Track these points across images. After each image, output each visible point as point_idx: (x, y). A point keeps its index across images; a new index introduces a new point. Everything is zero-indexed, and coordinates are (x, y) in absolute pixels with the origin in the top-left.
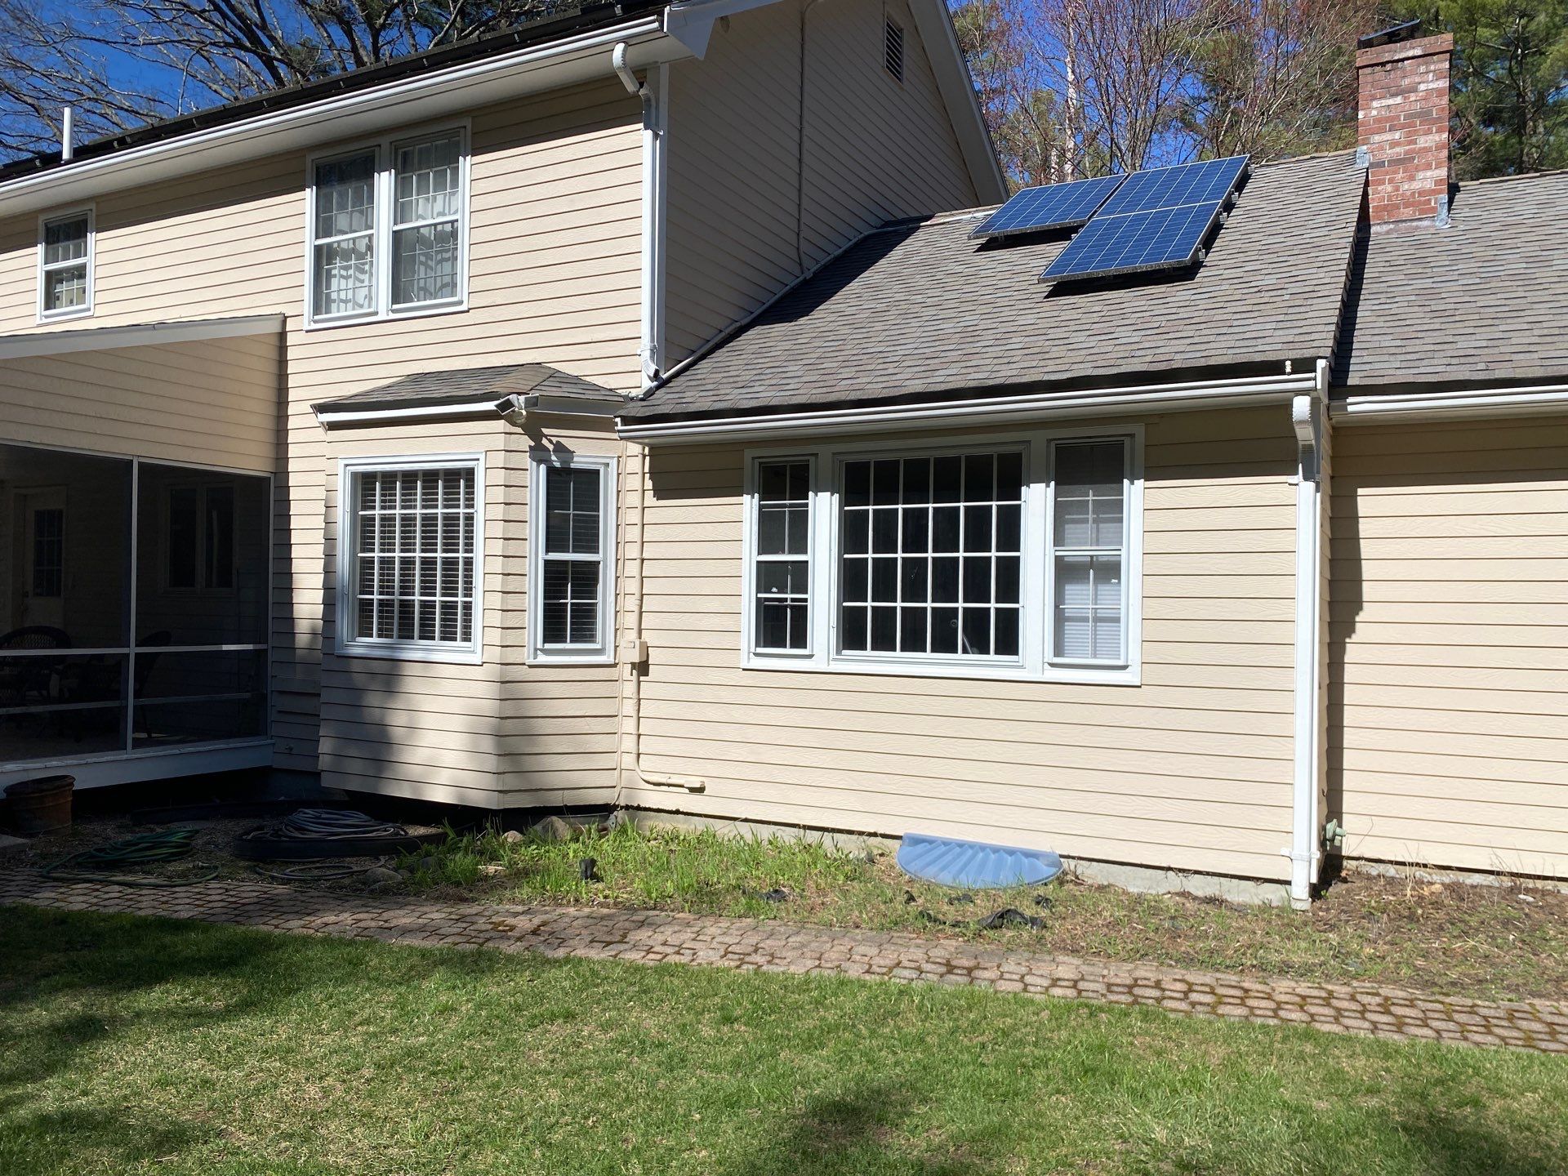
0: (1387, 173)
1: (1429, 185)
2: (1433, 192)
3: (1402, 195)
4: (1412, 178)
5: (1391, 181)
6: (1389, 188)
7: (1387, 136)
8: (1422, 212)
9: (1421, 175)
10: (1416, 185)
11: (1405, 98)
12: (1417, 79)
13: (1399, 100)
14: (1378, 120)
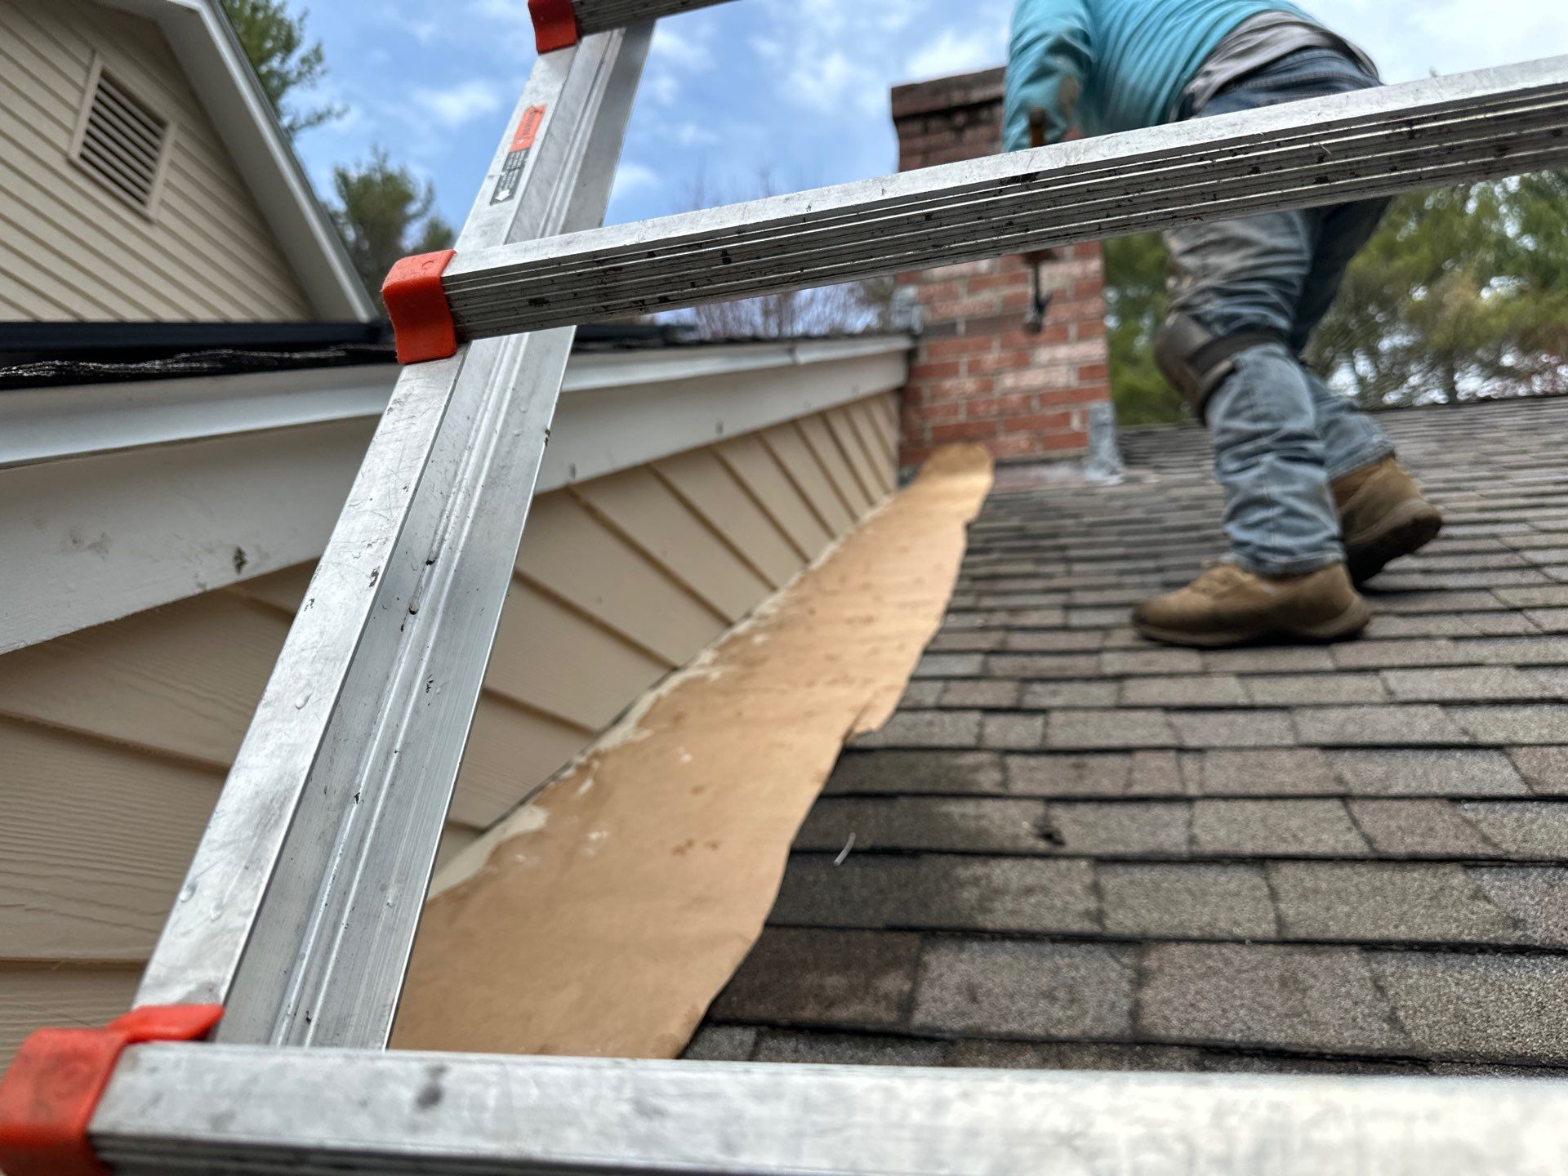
0: (963, 349)
1: (1063, 378)
2: (1073, 396)
3: (1001, 401)
4: (1022, 362)
5: (974, 368)
6: (969, 384)
8: (1050, 443)
9: (1043, 354)
10: (1033, 379)
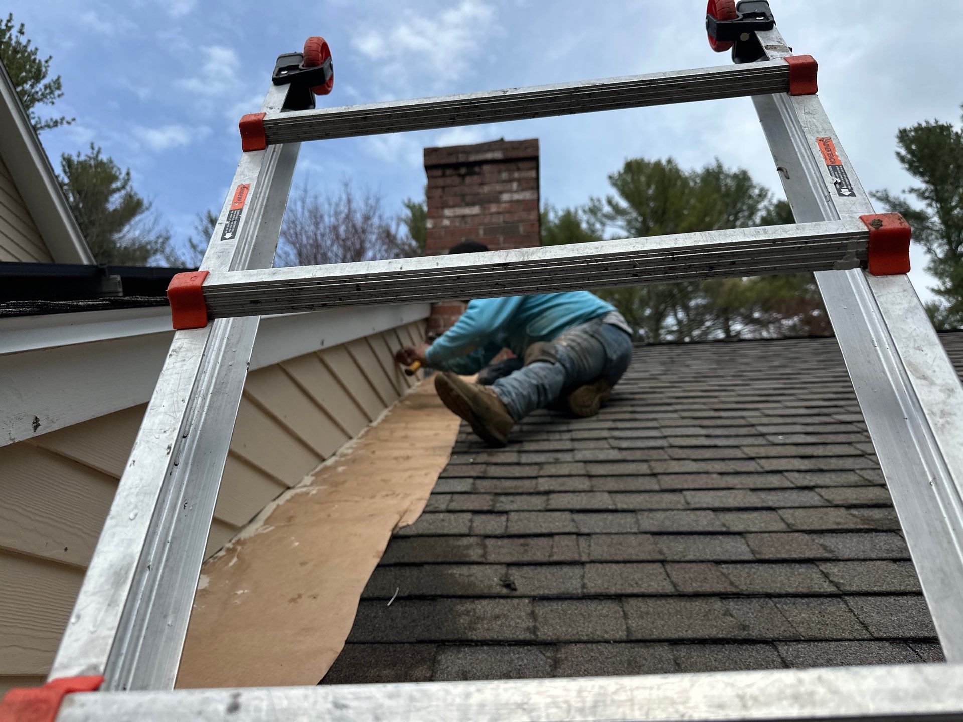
11: (483, 208)
12: (498, 187)
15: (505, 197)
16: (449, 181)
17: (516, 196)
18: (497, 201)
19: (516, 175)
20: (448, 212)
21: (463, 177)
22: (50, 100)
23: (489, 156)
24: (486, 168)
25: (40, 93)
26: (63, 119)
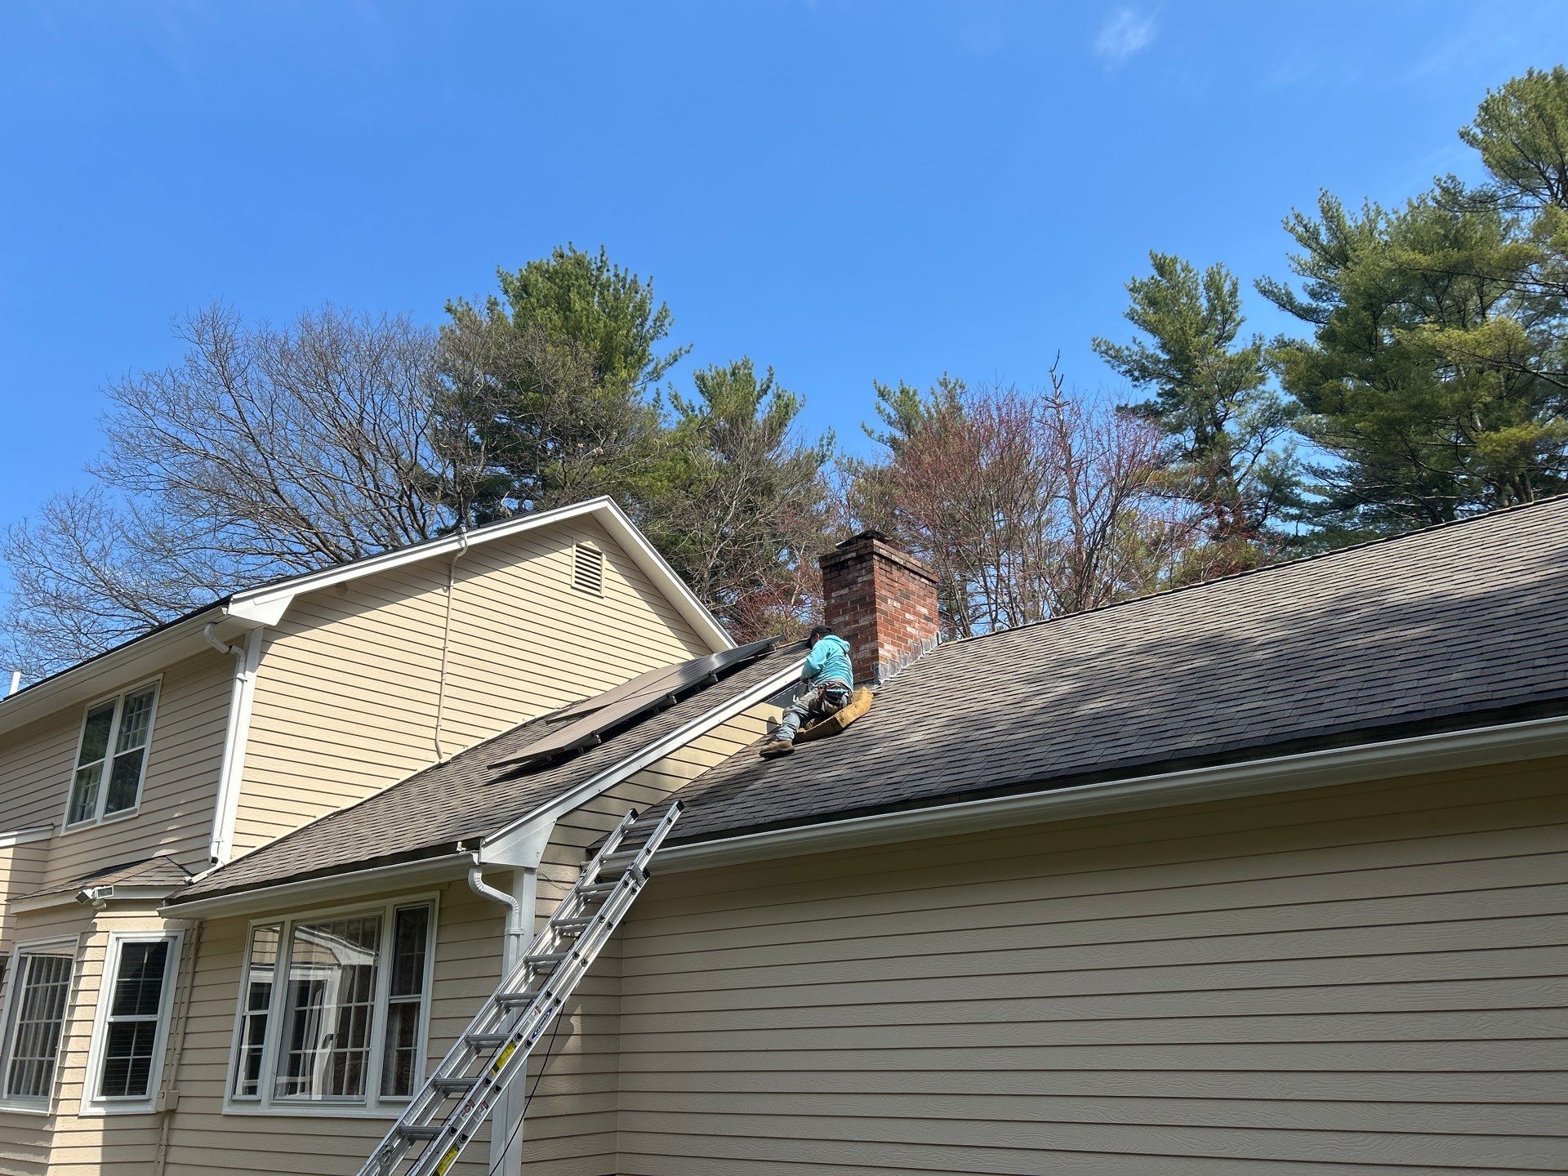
2: (871, 660)
7: (841, 619)
8: (865, 676)
9: (863, 647)
10: (860, 655)
11: (850, 589)
12: (856, 575)
13: (846, 591)
14: (836, 607)
15: (860, 580)
16: (833, 575)
17: (865, 579)
18: (855, 583)
19: (864, 565)
20: (833, 595)
21: (840, 571)
22: (663, 333)
23: (849, 556)
24: (850, 562)
25: (651, 331)
26: (681, 350)
